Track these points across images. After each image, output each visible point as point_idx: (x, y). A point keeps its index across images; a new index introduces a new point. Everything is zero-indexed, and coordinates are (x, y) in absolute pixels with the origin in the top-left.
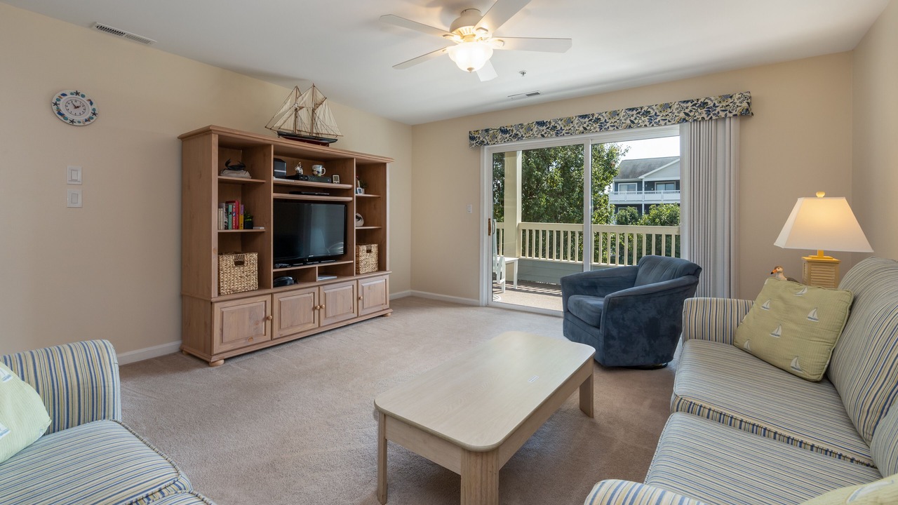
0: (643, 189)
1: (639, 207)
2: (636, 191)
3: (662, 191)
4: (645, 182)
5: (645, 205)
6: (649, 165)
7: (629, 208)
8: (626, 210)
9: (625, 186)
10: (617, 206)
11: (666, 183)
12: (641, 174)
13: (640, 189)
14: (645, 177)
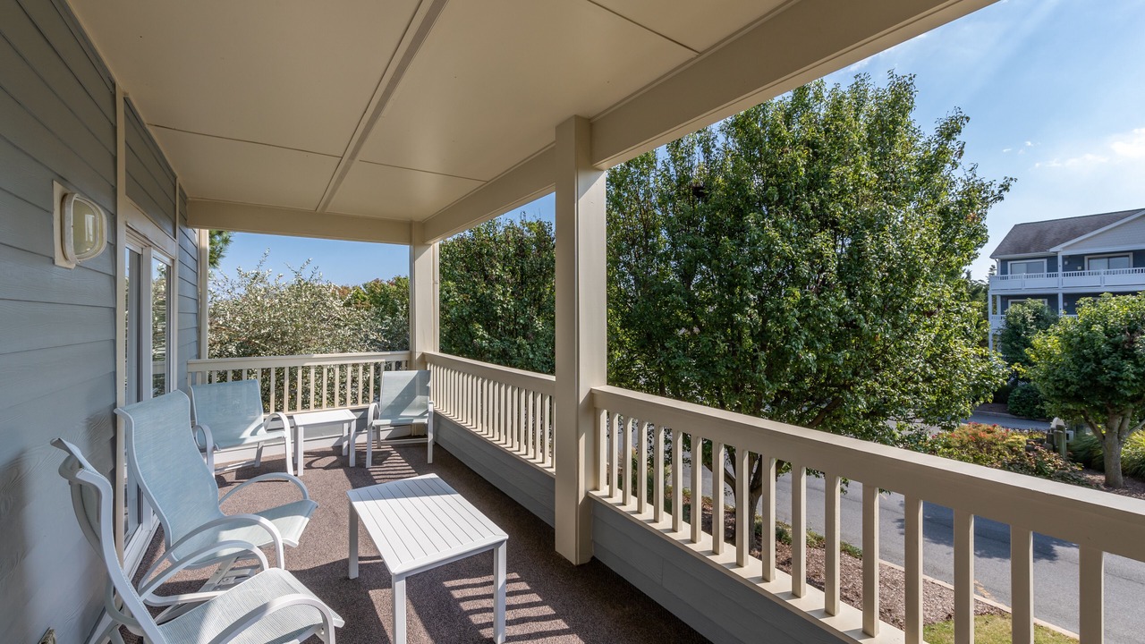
0: (1060, 269)
1: (1052, 298)
2: (1045, 273)
3: (1102, 271)
4: (1064, 258)
5: (1065, 296)
6: (1072, 229)
7: (1030, 301)
8: (1023, 304)
9: (1022, 265)
10: (1005, 299)
11: (1109, 256)
12: (1054, 244)
13: (1052, 267)
14: (1064, 248)
